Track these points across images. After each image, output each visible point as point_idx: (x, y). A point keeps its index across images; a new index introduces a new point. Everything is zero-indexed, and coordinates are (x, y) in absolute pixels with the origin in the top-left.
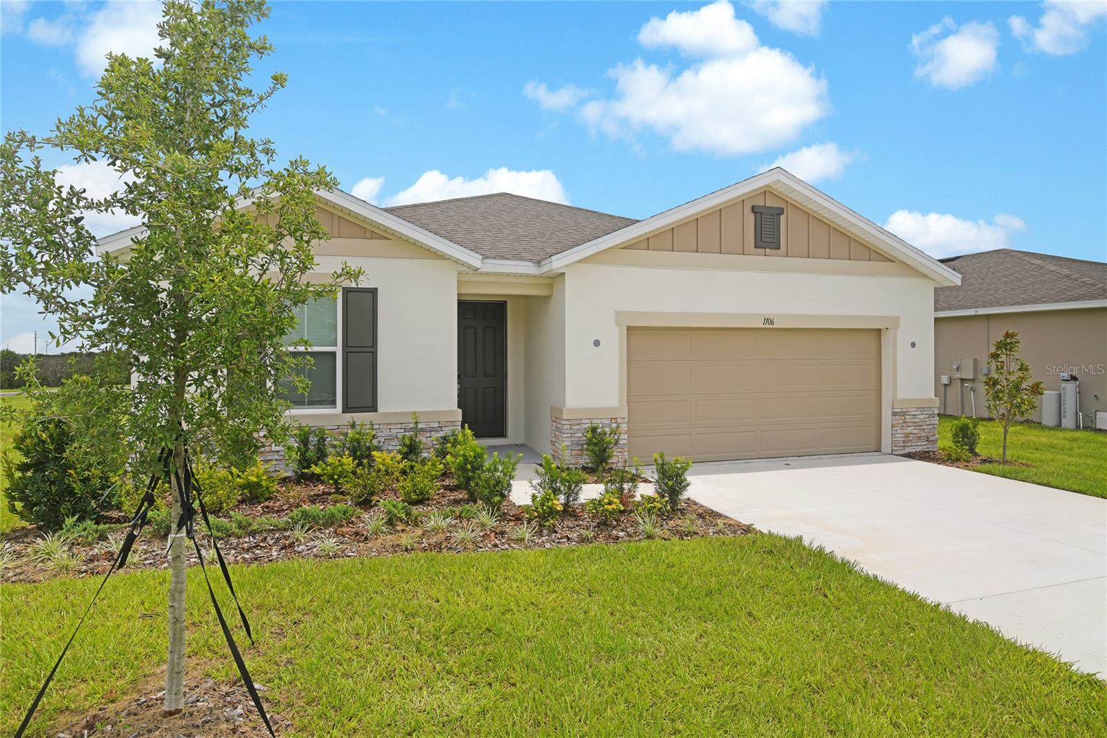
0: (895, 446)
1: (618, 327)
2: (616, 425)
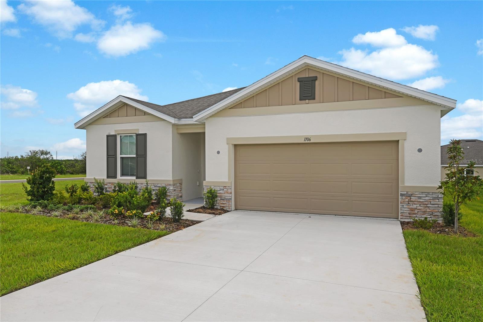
0: (402, 216)
1: (228, 145)
2: (226, 190)
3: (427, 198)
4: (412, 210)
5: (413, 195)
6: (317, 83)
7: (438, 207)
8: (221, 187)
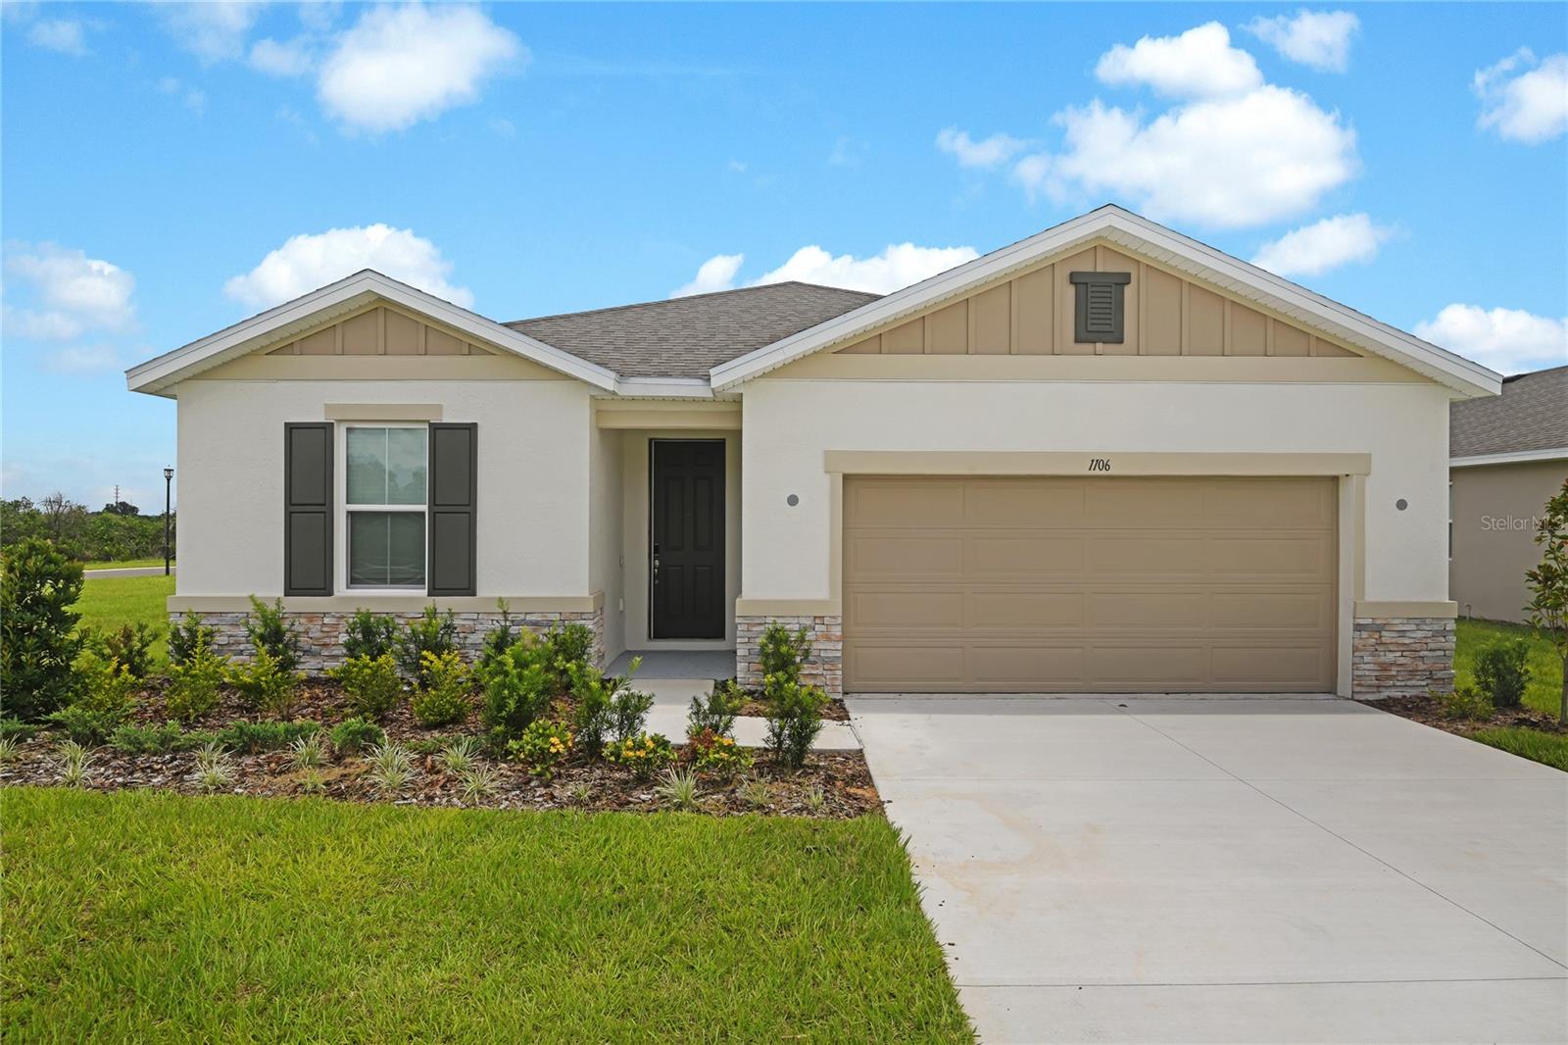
0: (1358, 685)
1: (828, 476)
2: (824, 628)
3: (1419, 634)
4: (1385, 667)
5: (1387, 628)
6: (1129, 291)
7: (1445, 655)
8: (804, 621)
